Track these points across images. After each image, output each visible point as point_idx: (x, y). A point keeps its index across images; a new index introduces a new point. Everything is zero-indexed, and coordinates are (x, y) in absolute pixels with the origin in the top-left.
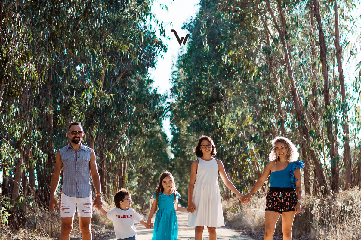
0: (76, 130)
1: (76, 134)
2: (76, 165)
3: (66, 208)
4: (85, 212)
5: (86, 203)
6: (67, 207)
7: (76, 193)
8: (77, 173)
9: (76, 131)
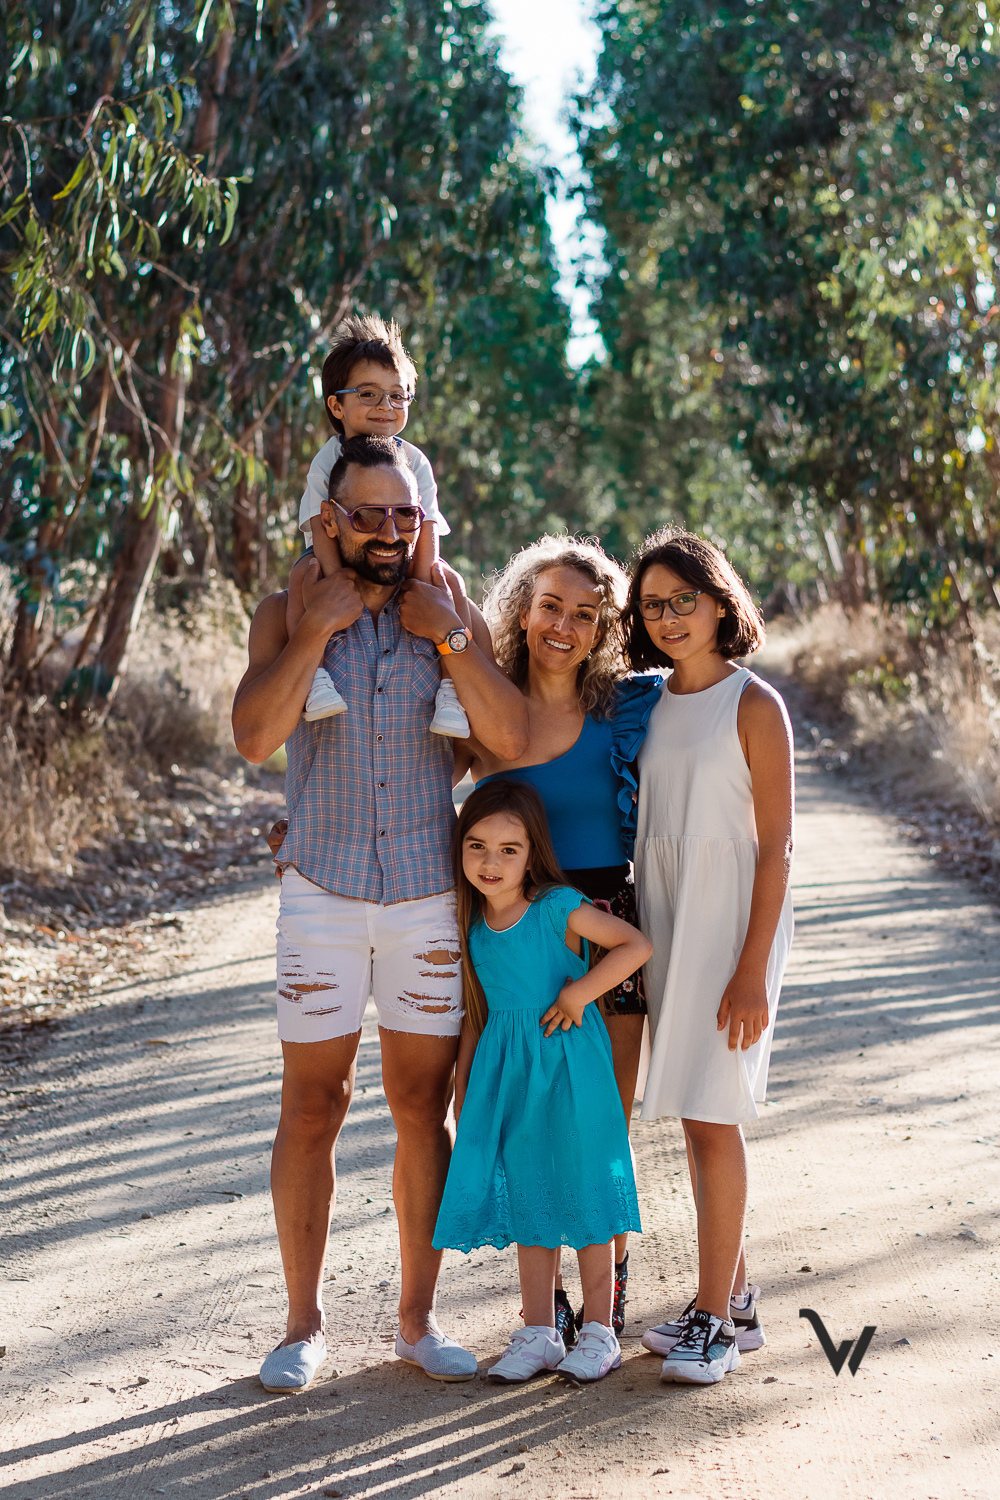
0: (378, 501)
1: (380, 528)
2: (378, 696)
3: (316, 987)
4: (422, 1003)
5: (435, 947)
6: (323, 980)
7: (364, 875)
8: (378, 746)
9: (383, 511)
